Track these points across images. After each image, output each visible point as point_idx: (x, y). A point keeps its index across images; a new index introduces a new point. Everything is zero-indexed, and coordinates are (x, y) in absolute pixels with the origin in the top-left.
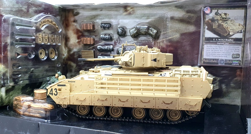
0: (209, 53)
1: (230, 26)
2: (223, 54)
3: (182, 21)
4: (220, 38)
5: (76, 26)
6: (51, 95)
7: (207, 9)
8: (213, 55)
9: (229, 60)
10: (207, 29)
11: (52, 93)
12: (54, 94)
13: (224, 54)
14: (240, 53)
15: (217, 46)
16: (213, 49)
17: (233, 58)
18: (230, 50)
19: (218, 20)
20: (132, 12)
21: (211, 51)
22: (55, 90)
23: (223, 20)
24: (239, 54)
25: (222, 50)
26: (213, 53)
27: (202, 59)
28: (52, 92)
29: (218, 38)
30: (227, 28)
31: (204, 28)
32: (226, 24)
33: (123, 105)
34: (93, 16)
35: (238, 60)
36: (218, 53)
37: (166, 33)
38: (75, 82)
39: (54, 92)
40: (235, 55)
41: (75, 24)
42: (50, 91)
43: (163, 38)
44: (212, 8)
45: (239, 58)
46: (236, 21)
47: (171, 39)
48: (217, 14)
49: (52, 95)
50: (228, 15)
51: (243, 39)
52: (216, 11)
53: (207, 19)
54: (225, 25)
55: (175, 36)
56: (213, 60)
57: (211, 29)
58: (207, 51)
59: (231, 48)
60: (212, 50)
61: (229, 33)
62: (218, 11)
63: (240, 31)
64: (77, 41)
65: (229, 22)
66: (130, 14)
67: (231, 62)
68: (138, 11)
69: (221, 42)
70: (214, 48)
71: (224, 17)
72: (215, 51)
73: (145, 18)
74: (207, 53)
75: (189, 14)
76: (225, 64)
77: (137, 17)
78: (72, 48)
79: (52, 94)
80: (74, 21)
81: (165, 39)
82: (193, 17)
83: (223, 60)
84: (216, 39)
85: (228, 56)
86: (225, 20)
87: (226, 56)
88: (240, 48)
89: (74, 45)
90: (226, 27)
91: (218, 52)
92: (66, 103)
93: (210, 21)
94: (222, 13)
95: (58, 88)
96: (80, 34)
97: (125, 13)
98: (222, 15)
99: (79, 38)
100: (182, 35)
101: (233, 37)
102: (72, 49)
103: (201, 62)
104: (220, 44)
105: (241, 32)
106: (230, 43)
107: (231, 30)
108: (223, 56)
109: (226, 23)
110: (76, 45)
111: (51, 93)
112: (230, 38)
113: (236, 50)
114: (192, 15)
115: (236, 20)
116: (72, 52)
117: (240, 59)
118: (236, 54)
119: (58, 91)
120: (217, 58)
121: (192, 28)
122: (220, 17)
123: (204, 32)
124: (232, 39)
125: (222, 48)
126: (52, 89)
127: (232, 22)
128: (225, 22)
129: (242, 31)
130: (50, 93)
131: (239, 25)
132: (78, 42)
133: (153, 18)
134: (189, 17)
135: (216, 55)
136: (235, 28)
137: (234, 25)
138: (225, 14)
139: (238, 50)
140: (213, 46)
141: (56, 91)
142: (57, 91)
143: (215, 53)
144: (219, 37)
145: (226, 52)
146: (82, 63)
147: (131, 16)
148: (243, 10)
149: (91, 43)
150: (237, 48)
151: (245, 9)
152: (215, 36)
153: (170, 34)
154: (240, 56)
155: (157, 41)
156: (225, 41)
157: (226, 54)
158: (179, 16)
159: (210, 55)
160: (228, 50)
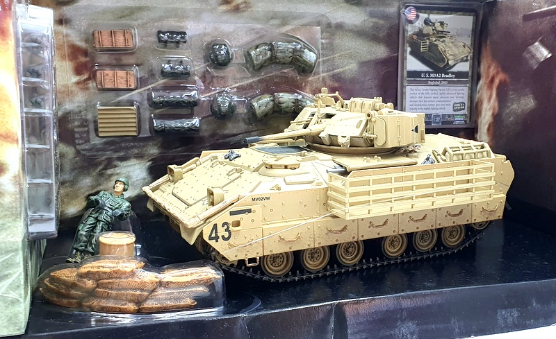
0: (414, 103)
1: (450, 47)
2: (438, 103)
3: (360, 33)
4: (432, 73)
5: (67, 35)
6: (212, 243)
7: (410, 11)
8: (422, 107)
9: (449, 116)
10: (412, 53)
11: (216, 235)
12: (223, 237)
13: (441, 103)
14: (466, 100)
15: (428, 87)
16: (423, 94)
17: (455, 111)
18: (449, 96)
19: (428, 35)
20: (242, 6)
21: (417, 99)
22: (223, 226)
23: (438, 35)
24: (464, 103)
25: (436, 96)
26: (422, 103)
28: (216, 232)
29: (429, 73)
30: (445, 51)
31: (404, 51)
32: (443, 44)
34: (127, 8)
35: (462, 115)
36: (430, 103)
37: (329, 60)
38: (268, 198)
39: (221, 231)
40: (458, 105)
42: (212, 233)
43: (323, 72)
44: (419, 9)
45: (464, 109)
46: (458, 38)
47: (339, 74)
48: (427, 22)
49: (217, 241)
50: (445, 25)
51: (470, 74)
53: (410, 33)
54: (441, 46)
55: (347, 68)
57: (417, 54)
58: (412, 100)
59: (452, 92)
60: (420, 96)
61: (448, 63)
62: (429, 15)
63: (465, 59)
64: (75, 79)
65: (447, 40)
66: (237, 9)
67: (451, 119)
68: (260, 5)
69: (435, 81)
70: (423, 92)
71: (440, 29)
72: (426, 99)
73: (278, 22)
74: (411, 103)
75: (374, 20)
76: (443, 123)
77: (256, 20)
79: (217, 238)
80: (61, 22)
81: (328, 73)
82: (382, 25)
83: (438, 116)
84: (425, 75)
85: (446, 107)
86: (441, 35)
87: (443, 107)
88: (465, 90)
89: (64, 92)
90: (443, 49)
91: (430, 99)
92: (256, 253)
93: (415, 37)
94: (436, 20)
95: (231, 219)
96: (83, 59)
97: (224, 8)
99: (78, 71)
100: (363, 64)
101: (454, 69)
104: (432, 83)
105: (467, 60)
106: (450, 82)
107: (452, 55)
108: (438, 107)
109: (444, 41)
110: (72, 92)
111: (213, 235)
112: (450, 72)
113: (460, 95)
114: (381, 22)
115: (459, 35)
117: (466, 111)
118: (459, 103)
119: (231, 228)
120: (428, 112)
121: (381, 51)
122: (433, 30)
123: (404, 59)
124: (453, 73)
125: (436, 92)
126: (215, 227)
127: (452, 41)
128: (442, 40)
129: (469, 58)
130: (210, 235)
131: (464, 46)
132: (78, 83)
133: (296, 22)
134: (375, 27)
135: (426, 107)
136: (457, 52)
137: (456, 46)
138: (442, 24)
139: (462, 96)
140: (422, 88)
141: (227, 230)
142: (228, 227)
143: (425, 103)
144: (431, 70)
145: (442, 99)
146: (96, 141)
147: (239, 15)
148: (471, 18)
149: (130, 86)
150: (460, 92)
151: (474, 16)
152: (425, 68)
153: (337, 62)
154: (466, 106)
155: (310, 79)
156: (441, 78)
157: (443, 103)
158: (355, 23)
159: (417, 107)
160: (446, 96)
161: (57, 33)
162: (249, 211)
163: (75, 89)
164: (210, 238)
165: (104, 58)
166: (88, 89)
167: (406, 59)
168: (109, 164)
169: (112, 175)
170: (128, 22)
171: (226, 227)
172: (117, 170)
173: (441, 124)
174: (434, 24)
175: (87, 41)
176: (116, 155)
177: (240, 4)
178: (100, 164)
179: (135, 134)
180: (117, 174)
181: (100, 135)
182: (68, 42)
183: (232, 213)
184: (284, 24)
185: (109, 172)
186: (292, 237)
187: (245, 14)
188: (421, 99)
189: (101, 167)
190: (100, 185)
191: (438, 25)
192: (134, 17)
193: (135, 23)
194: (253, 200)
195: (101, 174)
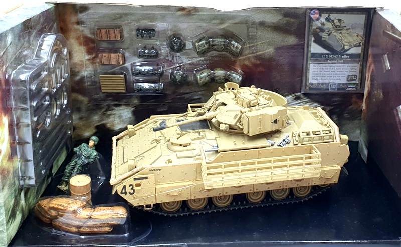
0: (316, 75)
1: (345, 37)
2: (335, 75)
4: (331, 54)
5: (82, 31)
6: (123, 196)
7: (314, 12)
8: (322, 78)
9: (343, 84)
10: (315, 41)
12: (130, 193)
13: (337, 75)
14: (358, 73)
15: (327, 65)
16: (323, 69)
17: (348, 81)
18: (344, 70)
19: (329, 28)
20: (193, 11)
21: (319, 72)
23: (336, 28)
24: (356, 76)
25: (334, 70)
26: (322, 75)
27: (308, 84)
28: (125, 190)
29: (328, 54)
30: (342, 39)
31: (309, 40)
32: (340, 35)
33: (238, 192)
34: (118, 14)
35: (354, 84)
36: (329, 75)
37: (253, 46)
38: (160, 170)
39: (128, 189)
40: (351, 77)
41: (80, 27)
43: (249, 54)
44: (321, 11)
45: (356, 80)
46: (353, 30)
47: (260, 55)
48: (328, 19)
49: (126, 195)
50: (343, 21)
51: (362, 55)
52: (327, 15)
53: (314, 27)
54: (338, 36)
55: (266, 51)
56: (323, 84)
57: (319, 41)
58: (314, 73)
59: (347, 68)
60: (321, 70)
61: (344, 47)
62: (329, 15)
63: (358, 44)
64: (87, 57)
65: (343, 31)
66: (189, 13)
67: (345, 86)
68: (205, 10)
69: (333, 60)
70: (323, 67)
71: (338, 24)
72: (325, 73)
73: (218, 21)
74: (314, 75)
75: (287, 18)
76: (338, 89)
77: (202, 19)
78: (77, 70)
79: (126, 193)
80: (78, 23)
81: (253, 55)
82: (293, 22)
83: (335, 84)
84: (326, 56)
85: (341, 78)
86: (338, 28)
87: (339, 78)
88: (357, 67)
89: (80, 65)
90: (341, 38)
91: (329, 73)
93: (318, 30)
94: (335, 18)
95: (135, 183)
96: (92, 45)
97: (181, 12)
98: (335, 21)
99: (89, 52)
100: (278, 49)
101: (350, 52)
102: (78, 72)
103: (306, 88)
104: (331, 62)
105: (360, 46)
106: (344, 61)
107: (347, 42)
108: (335, 78)
109: (341, 33)
110: (86, 65)
111: (124, 192)
112: (345, 54)
113: (353, 70)
114: (292, 20)
115: (353, 28)
116: (78, 78)
117: (357, 81)
118: (352, 75)
119: (135, 188)
120: (327, 81)
121: (292, 40)
122: (333, 25)
123: (309, 45)
124: (347, 55)
125: (333, 68)
126: (125, 187)
127: (348, 32)
128: (339, 31)
129: (361, 44)
131: (358, 36)
132: (89, 59)
133: (230, 21)
134: (288, 23)
135: (326, 78)
136: (351, 40)
137: (351, 35)
138: (340, 20)
139: (355, 70)
140: (323, 65)
141: (132, 189)
142: (133, 187)
143: (325, 75)
144: (330, 53)
145: (339, 73)
146: (101, 95)
147: (191, 17)
148: (364, 16)
149: (119, 63)
150: (353, 67)
151: (366, 14)
152: (325, 51)
153: (259, 47)
154: (358, 78)
155: (240, 58)
156: (338, 58)
157: (339, 75)
158: (273, 21)
159: (318, 78)
160: (342, 70)
161: (76, 30)
162: (146, 178)
163: (87, 63)
164: (122, 193)
165: (105, 45)
166: (95, 63)
167: (311, 45)
168: (109, 108)
169: (110, 115)
170: (119, 22)
171: (131, 187)
172: (114, 112)
174: (333, 21)
175: (93, 34)
176: (113, 103)
177: (191, 10)
178: (103, 108)
179: (124, 91)
180: (114, 114)
181: (103, 91)
182: (83, 34)
183: (135, 179)
184: (221, 23)
185: (109, 113)
186: (176, 194)
187: (195, 16)
188: (321, 73)
189: (104, 110)
190: (103, 120)
192: (122, 19)
193: (124, 23)
194: (151, 171)
195: (104, 114)
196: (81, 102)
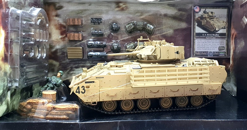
0: (199, 47)
1: (216, 23)
2: (211, 47)
3: (174, 18)
4: (208, 34)
5: (58, 21)
9: (217, 52)
10: (197, 26)
11: (79, 91)
12: (82, 92)
13: (212, 47)
14: (225, 45)
15: (206, 40)
16: (203, 43)
17: (219, 50)
18: (217, 44)
19: (205, 18)
20: (125, 8)
21: (201, 45)
23: (210, 18)
25: (210, 43)
26: (203, 47)
27: (194, 52)
29: (206, 34)
30: (214, 24)
31: (194, 25)
32: (213, 21)
34: (80, 10)
35: (223, 52)
36: (207, 47)
37: (160, 29)
39: (81, 90)
41: (57, 18)
43: (158, 34)
44: (201, 7)
45: (224, 50)
46: (220, 19)
47: (165, 34)
48: (205, 12)
49: (79, 93)
50: (214, 13)
51: (227, 34)
53: (197, 17)
54: (212, 22)
55: (168, 32)
56: (204, 52)
57: (200, 25)
58: (198, 45)
59: (218, 42)
61: (215, 29)
62: (205, 9)
63: (224, 27)
64: (60, 37)
65: (215, 19)
66: (123, 10)
67: (218, 54)
68: (132, 7)
69: (209, 37)
70: (204, 42)
71: (211, 15)
72: (205, 45)
73: (139, 14)
74: (198, 47)
75: (180, 12)
76: (214, 55)
77: (130, 13)
78: (54, 45)
80: (57, 16)
81: (160, 34)
82: (184, 14)
83: (211, 52)
84: (204, 35)
85: (215, 48)
86: (211, 18)
87: (213, 48)
88: (225, 41)
89: (56, 42)
90: (213, 24)
91: (207, 45)
92: (96, 100)
93: (199, 19)
94: (209, 11)
96: (64, 29)
97: (117, 9)
98: (209, 13)
99: (62, 34)
100: (176, 30)
101: (219, 32)
103: (193, 55)
105: (225, 28)
106: (216, 38)
107: (217, 26)
108: (211, 48)
109: (213, 20)
110: (59, 41)
113: (222, 43)
114: (184, 13)
115: (220, 18)
116: (54, 50)
117: (225, 51)
118: (221, 47)
119: (85, 89)
120: (206, 51)
121: (184, 25)
122: (208, 15)
123: (194, 28)
124: (218, 34)
125: (210, 42)
126: (78, 88)
127: (217, 20)
128: (212, 20)
129: (226, 27)
131: (223, 22)
133: (147, 14)
134: (181, 15)
135: (205, 48)
136: (220, 25)
137: (219, 22)
138: (212, 13)
139: (223, 44)
140: (203, 40)
141: (84, 89)
142: (84, 88)
143: (205, 47)
145: (213, 45)
146: (67, 61)
147: (123, 12)
148: (226, 10)
149: (80, 39)
150: (222, 42)
151: (227, 9)
152: (204, 32)
153: (164, 30)
154: (225, 48)
155: (152, 37)
156: (212, 36)
157: (214, 47)
158: (172, 14)
159: (201, 48)
160: (215, 43)
161: (55, 20)
162: (94, 82)
163: (60, 40)
164: (76, 92)
165: (72, 29)
166: (65, 40)
167: (195, 28)
168: (72, 69)
169: (72, 74)
170: (81, 15)
171: (83, 88)
172: (74, 72)
173: (212, 56)
174: (208, 13)
175: (65, 22)
176: (74, 66)
177: (124, 7)
178: (68, 69)
179: (81, 58)
180: (75, 73)
181: (69, 58)
182: (58, 23)
184: (141, 15)
185: (71, 72)
186: (113, 94)
187: (126, 11)
188: (203, 45)
189: (68, 71)
190: (68, 77)
191: (210, 13)
192: (83, 13)
193: (83, 16)
194: (97, 78)
195: (68, 73)
196: (55, 66)
